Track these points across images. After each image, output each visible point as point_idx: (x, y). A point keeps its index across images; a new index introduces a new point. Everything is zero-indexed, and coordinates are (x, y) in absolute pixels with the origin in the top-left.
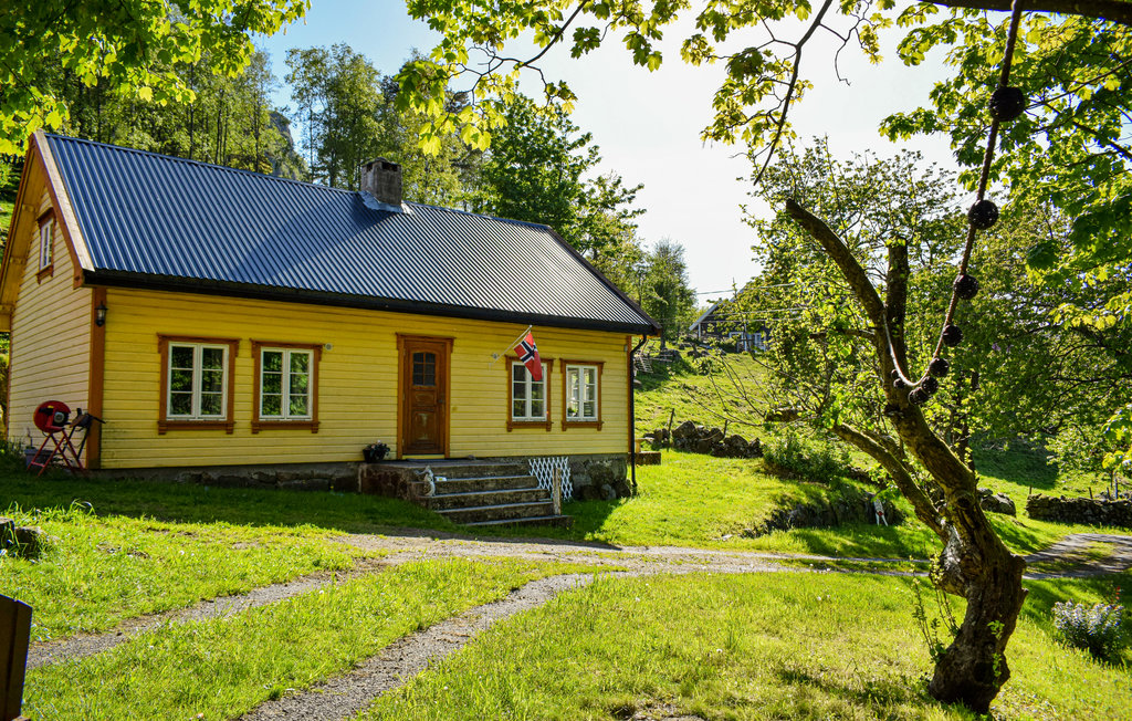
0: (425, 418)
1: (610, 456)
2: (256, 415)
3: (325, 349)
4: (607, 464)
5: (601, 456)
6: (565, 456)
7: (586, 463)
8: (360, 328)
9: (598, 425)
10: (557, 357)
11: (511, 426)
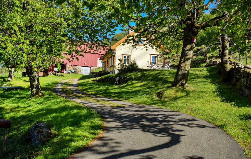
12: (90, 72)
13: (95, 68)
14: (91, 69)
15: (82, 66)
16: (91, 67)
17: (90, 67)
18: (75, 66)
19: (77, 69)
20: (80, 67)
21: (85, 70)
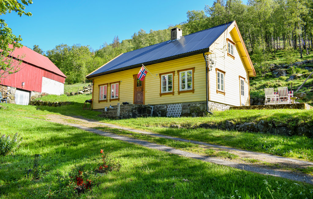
0: (139, 95)
1: (200, 102)
2: (110, 98)
3: (121, 82)
4: (198, 105)
5: (195, 103)
6: (180, 103)
7: (189, 105)
8: (127, 76)
9: (193, 91)
10: (176, 70)
11: (161, 95)
12: (30, 101)
13: (38, 93)
14: (32, 95)
15: (17, 89)
16: (32, 92)
17: (30, 92)
18: (4, 87)
19: (8, 93)
20: (14, 90)
21: (22, 97)
